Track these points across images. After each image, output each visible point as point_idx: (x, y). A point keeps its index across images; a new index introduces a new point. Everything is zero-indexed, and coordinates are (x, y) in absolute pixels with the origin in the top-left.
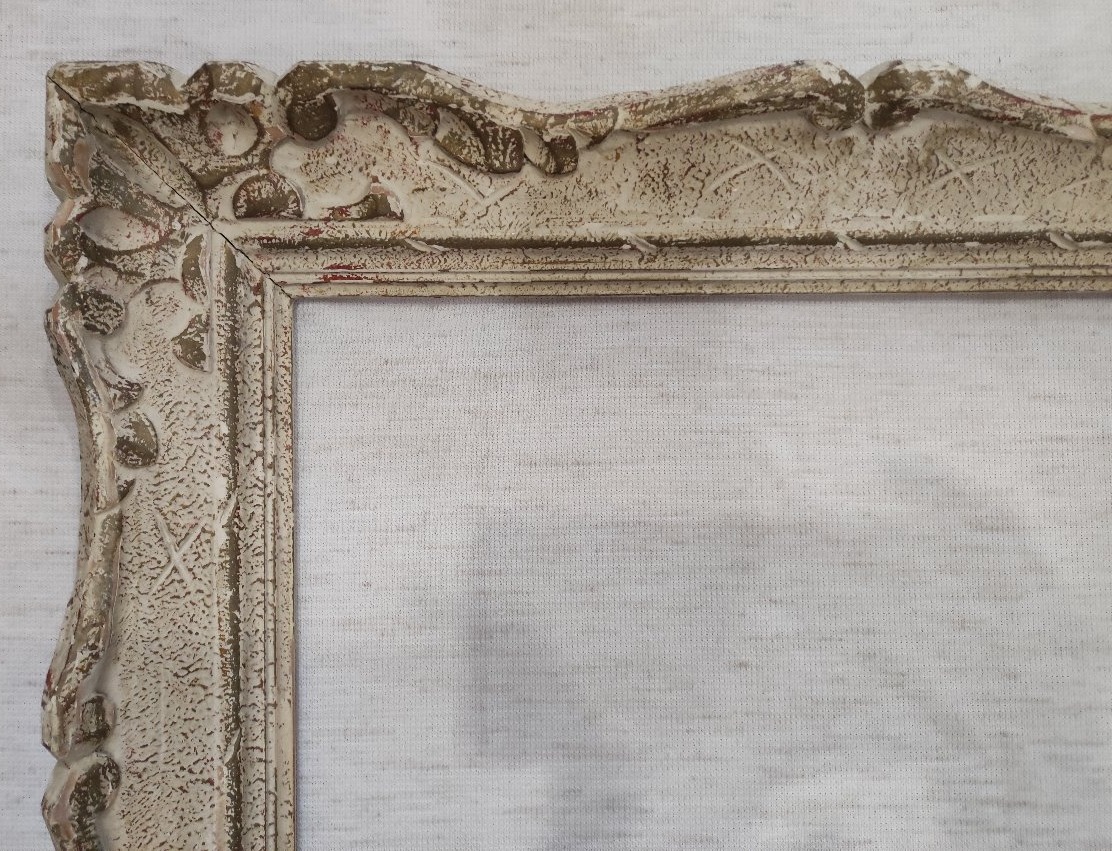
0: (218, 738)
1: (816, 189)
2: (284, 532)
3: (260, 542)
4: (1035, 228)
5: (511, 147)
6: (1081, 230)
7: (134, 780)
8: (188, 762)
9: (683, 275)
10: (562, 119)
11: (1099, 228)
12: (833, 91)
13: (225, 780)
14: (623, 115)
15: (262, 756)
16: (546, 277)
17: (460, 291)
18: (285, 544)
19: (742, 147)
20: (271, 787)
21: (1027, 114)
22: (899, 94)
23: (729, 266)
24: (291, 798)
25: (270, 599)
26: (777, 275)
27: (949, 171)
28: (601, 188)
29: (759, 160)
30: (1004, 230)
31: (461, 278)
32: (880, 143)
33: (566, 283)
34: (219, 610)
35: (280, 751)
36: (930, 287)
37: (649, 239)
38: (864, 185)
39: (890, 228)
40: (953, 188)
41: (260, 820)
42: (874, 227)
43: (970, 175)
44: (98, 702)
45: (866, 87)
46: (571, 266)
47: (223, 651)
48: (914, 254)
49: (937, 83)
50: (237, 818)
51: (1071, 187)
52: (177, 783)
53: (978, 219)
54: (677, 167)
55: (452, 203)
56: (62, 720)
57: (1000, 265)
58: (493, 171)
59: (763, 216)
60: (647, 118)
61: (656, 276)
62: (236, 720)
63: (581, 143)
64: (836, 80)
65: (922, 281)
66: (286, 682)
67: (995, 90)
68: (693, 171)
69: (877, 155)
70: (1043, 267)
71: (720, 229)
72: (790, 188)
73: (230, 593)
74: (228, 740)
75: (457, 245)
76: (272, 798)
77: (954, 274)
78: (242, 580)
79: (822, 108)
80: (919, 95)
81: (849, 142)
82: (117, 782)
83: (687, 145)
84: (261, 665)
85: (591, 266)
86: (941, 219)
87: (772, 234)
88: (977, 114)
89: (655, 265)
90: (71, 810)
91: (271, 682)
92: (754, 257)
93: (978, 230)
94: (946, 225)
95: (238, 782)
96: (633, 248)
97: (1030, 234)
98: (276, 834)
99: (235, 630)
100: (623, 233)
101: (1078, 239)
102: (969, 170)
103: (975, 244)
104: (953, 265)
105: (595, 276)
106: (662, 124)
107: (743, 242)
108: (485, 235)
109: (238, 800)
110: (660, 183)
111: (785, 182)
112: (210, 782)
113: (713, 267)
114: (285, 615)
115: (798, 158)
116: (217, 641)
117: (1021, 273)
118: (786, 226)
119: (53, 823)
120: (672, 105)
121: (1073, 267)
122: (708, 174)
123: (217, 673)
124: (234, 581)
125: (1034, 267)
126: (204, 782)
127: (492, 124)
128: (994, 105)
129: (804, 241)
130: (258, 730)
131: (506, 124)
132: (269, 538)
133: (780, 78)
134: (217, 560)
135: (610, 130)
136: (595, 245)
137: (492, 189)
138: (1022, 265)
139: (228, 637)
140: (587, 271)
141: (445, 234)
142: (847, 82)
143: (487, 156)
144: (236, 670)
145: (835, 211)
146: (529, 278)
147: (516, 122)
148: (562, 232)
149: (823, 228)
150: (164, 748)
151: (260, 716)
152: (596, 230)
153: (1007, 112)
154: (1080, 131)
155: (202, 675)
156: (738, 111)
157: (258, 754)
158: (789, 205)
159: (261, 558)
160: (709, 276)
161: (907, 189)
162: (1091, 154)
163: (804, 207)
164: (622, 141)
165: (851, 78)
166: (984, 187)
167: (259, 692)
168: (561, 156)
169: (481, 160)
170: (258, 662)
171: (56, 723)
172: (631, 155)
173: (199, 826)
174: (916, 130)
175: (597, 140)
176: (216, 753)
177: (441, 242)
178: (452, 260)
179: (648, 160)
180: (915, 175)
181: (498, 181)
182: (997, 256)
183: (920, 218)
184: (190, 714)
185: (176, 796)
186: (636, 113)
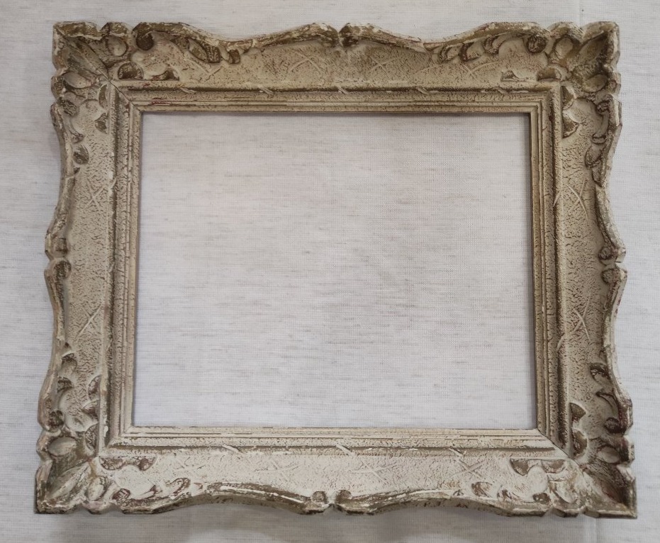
0: (107, 264)
1: (329, 70)
2: (135, 196)
3: (125, 198)
4: (411, 86)
5: (216, 53)
6: (429, 86)
7: (75, 271)
8: (95, 269)
9: (285, 103)
10: (233, 43)
11: (435, 86)
12: (325, 33)
13: (109, 279)
14: (255, 42)
15: (123, 274)
16: (234, 103)
17: (202, 109)
18: (135, 201)
19: (299, 54)
20: (127, 287)
21: (397, 42)
22: (349, 34)
23: (301, 100)
24: (134, 293)
25: (128, 219)
26: (320, 104)
27: (376, 64)
28: (251, 69)
29: (307, 59)
30: (400, 86)
31: (202, 103)
32: (349, 53)
33: (242, 106)
34: (109, 218)
35: (130, 275)
36: (379, 109)
37: (269, 88)
38: (346, 69)
39: (357, 85)
40: (379, 70)
41: (122, 297)
42: (352, 85)
43: (384, 65)
44: (65, 239)
45: (338, 31)
46: (242, 99)
47: (110, 233)
48: (370, 96)
49: (362, 31)
50: (113, 292)
51: (424, 70)
52: (91, 276)
53: (390, 82)
54: (277, 61)
55: (197, 74)
56: (52, 241)
57: (403, 100)
58: (210, 62)
59: (311, 80)
60: (263, 43)
61: (275, 103)
62: (114, 258)
63: (241, 52)
64: (326, 29)
65: (376, 107)
66: (134, 251)
67: (384, 33)
68: (283, 63)
69: (350, 58)
70: (419, 101)
71: (296, 85)
72: (320, 70)
73: (113, 213)
74: (110, 265)
75: (199, 90)
76: (126, 291)
77: (386, 104)
78: (118, 209)
79: (323, 39)
80: (356, 35)
81: (338, 52)
82: (70, 269)
83: (279, 53)
84: (124, 242)
85: (250, 99)
86: (376, 82)
87: (314, 87)
88: (379, 42)
89: (274, 99)
90: (54, 272)
91: (128, 249)
92: (310, 96)
93: (390, 86)
94: (378, 84)
95: (114, 280)
96: (264, 92)
97: (410, 88)
98: (128, 304)
99: (114, 226)
100: (260, 86)
101: (429, 90)
102: (384, 63)
103: (390, 92)
104: (385, 100)
105: (252, 103)
106: (268, 45)
107: (303, 90)
108: (209, 86)
109: (113, 286)
110: (271, 67)
111: (318, 68)
112: (104, 279)
113: (295, 100)
114: (135, 227)
115: (321, 59)
116: (107, 229)
117: (412, 104)
118: (320, 84)
119: (48, 275)
120: (271, 38)
121: (430, 101)
122: (289, 64)
123: (107, 240)
124: (115, 208)
125: (416, 101)
126: (101, 278)
127: (208, 45)
128: (385, 39)
129: (326, 90)
130: (122, 265)
131: (213, 45)
132: (129, 197)
133: (307, 28)
134: (109, 201)
135: (250, 47)
136: (249, 90)
137: (211, 69)
138: (410, 100)
139: (111, 228)
140: (248, 101)
141: (194, 86)
142: (330, 30)
143: (208, 57)
144: (114, 240)
145: (337, 78)
146: (227, 104)
147: (216, 44)
148: (237, 85)
149: (333, 85)
150: (87, 263)
151: (123, 260)
152: (249, 85)
153: (390, 41)
154: (420, 48)
155: (102, 240)
156: (294, 40)
157: (122, 274)
158: (320, 76)
159: (125, 204)
160: (295, 104)
161: (362, 71)
162: (427, 58)
163: (325, 77)
164: (256, 52)
165: (332, 28)
166: (391, 70)
167: (123, 251)
168: (234, 57)
169: (206, 58)
170: (123, 240)
171: (50, 242)
172: (259, 57)
173: (99, 293)
174: (360, 49)
175: (246, 51)
176: (106, 269)
177: (193, 89)
178: (198, 96)
179: (266, 59)
180: (364, 65)
181: (213, 67)
182: (401, 97)
183: (368, 82)
184: (97, 253)
185: (91, 280)
186: (259, 41)
